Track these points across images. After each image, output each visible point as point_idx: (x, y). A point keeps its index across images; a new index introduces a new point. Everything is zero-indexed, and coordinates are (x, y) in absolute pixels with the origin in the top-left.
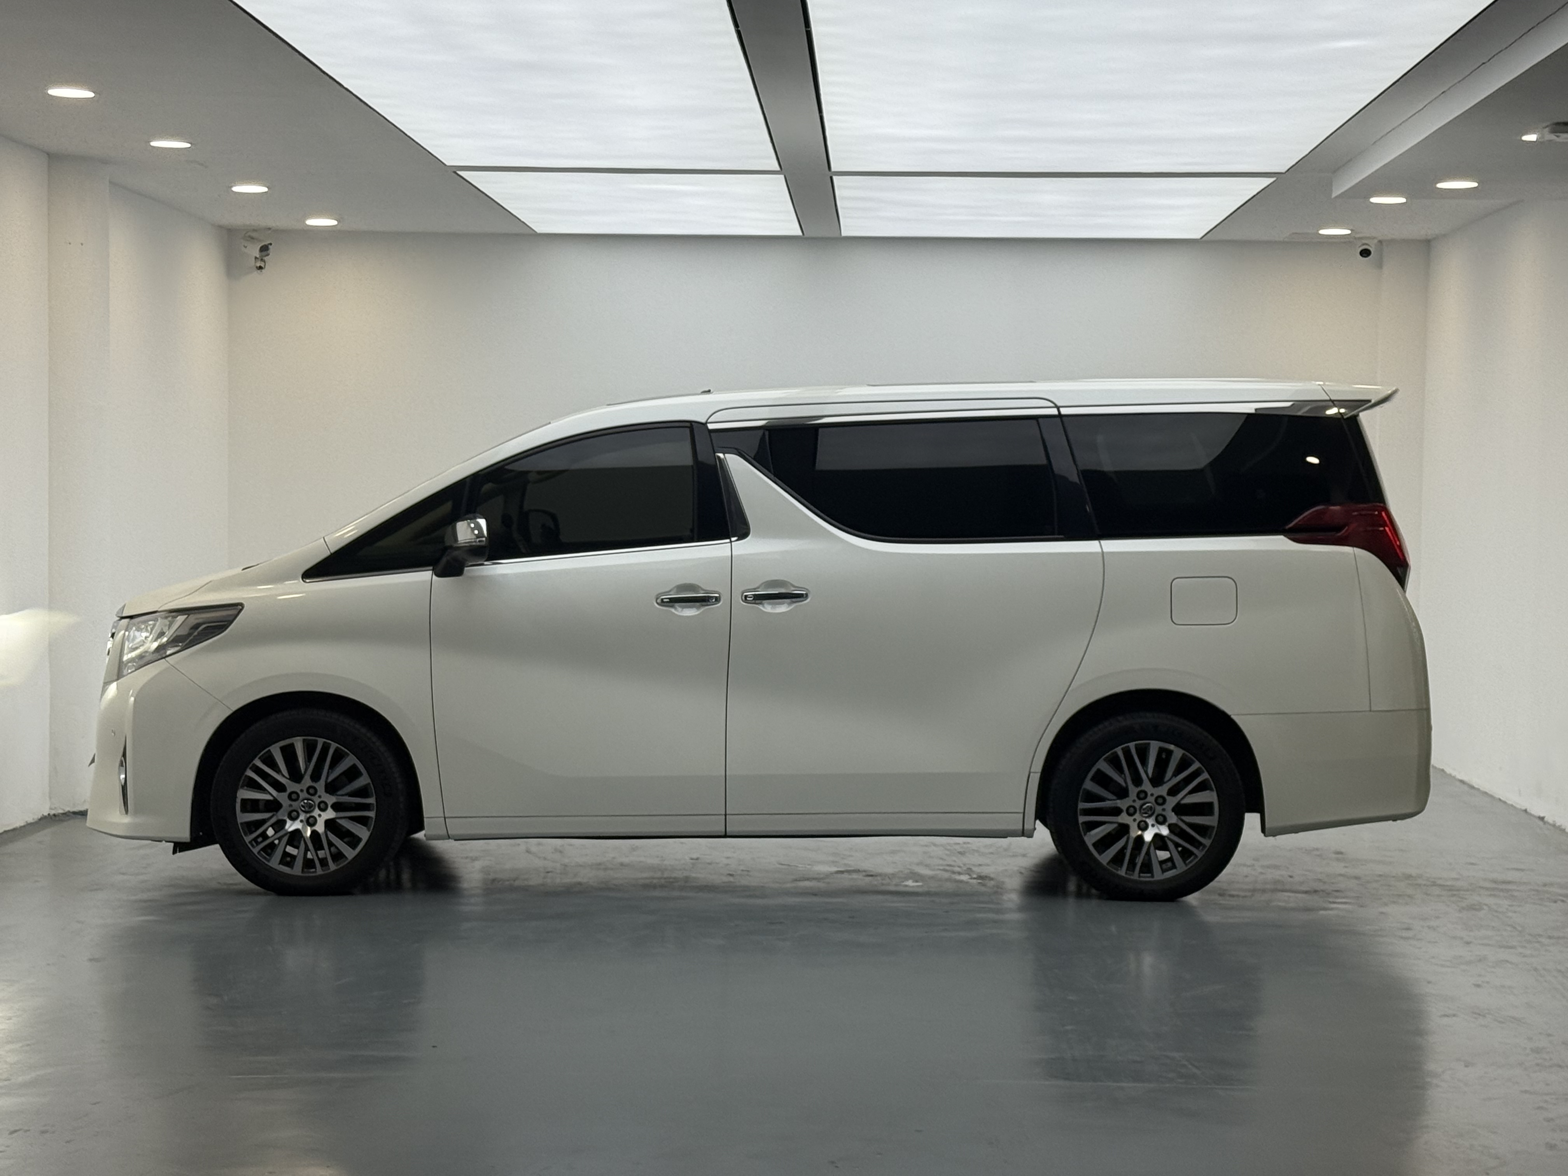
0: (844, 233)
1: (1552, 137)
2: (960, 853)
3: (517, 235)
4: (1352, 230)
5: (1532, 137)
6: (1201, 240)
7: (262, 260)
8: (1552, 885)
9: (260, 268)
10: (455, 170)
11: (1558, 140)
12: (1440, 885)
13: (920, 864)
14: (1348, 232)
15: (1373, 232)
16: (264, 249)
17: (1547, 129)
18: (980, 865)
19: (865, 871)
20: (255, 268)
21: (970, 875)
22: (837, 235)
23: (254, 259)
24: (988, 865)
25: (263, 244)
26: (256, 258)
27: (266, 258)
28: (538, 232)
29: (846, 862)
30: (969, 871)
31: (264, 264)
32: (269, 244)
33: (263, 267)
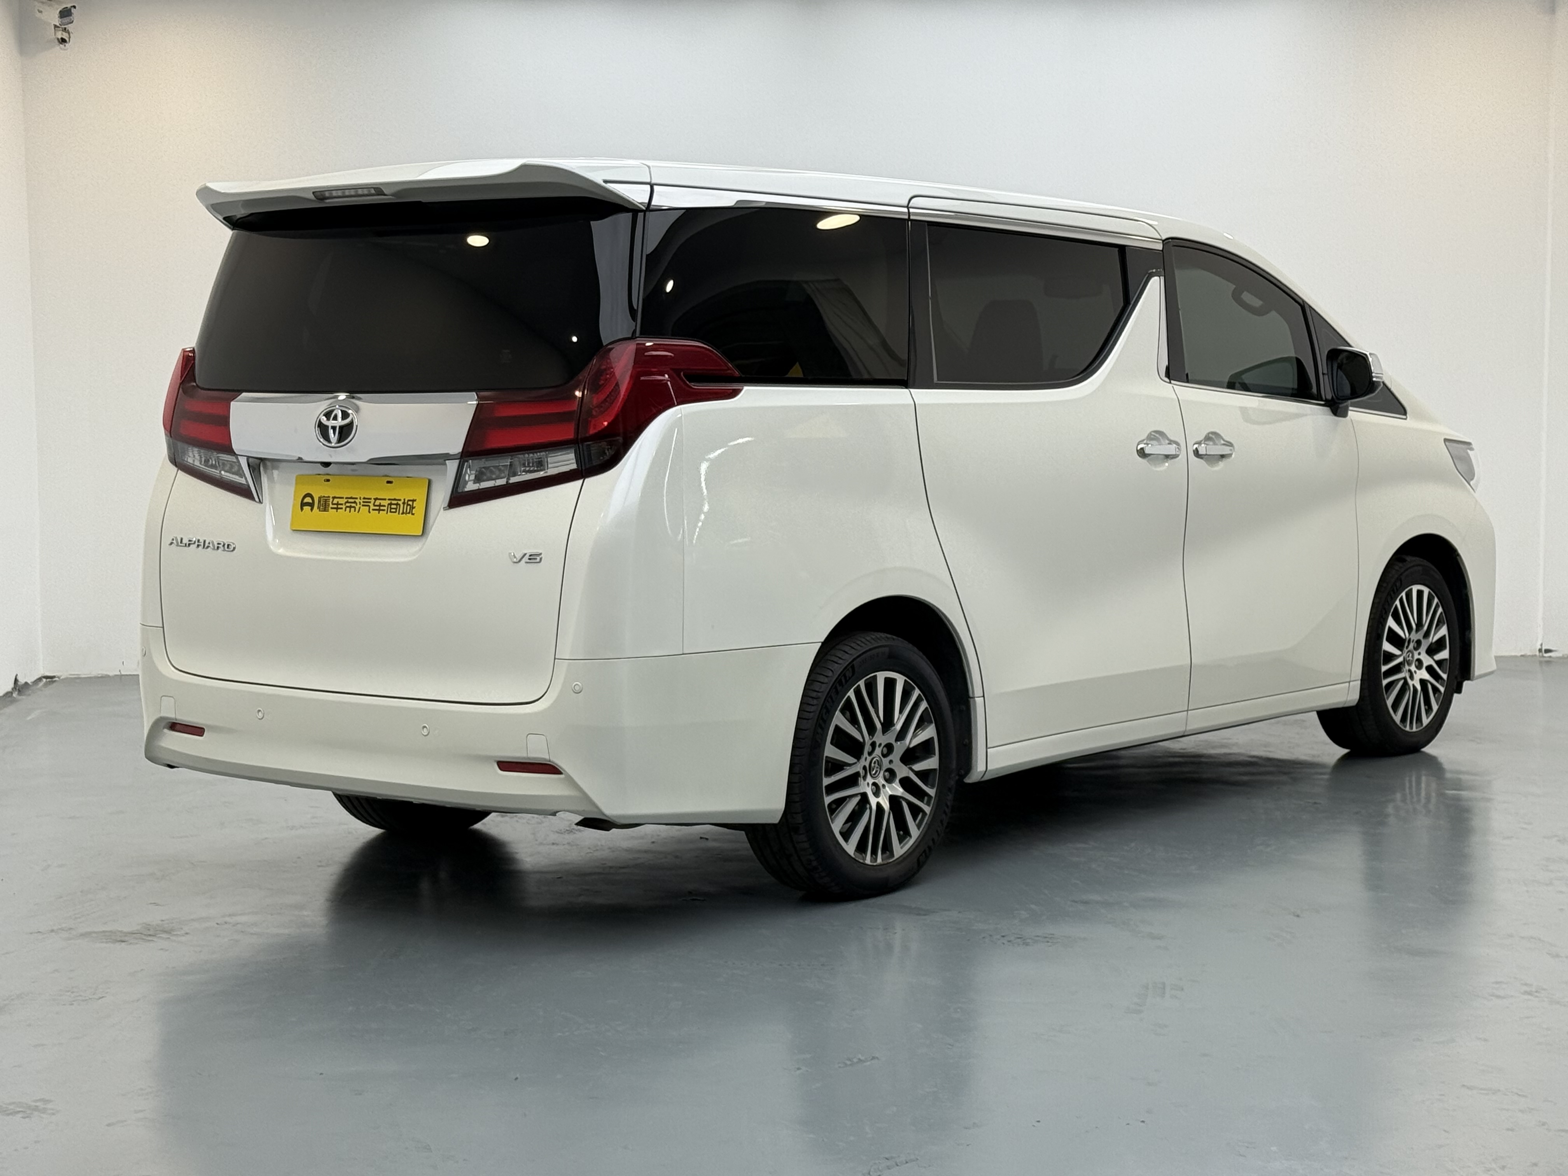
7: (64, 29)
9: (63, 41)
16: (66, 13)
20: (56, 41)
23: (52, 28)
25: (63, 7)
26: (56, 26)
27: (69, 27)
31: (68, 36)
32: (71, 7)
33: (67, 40)
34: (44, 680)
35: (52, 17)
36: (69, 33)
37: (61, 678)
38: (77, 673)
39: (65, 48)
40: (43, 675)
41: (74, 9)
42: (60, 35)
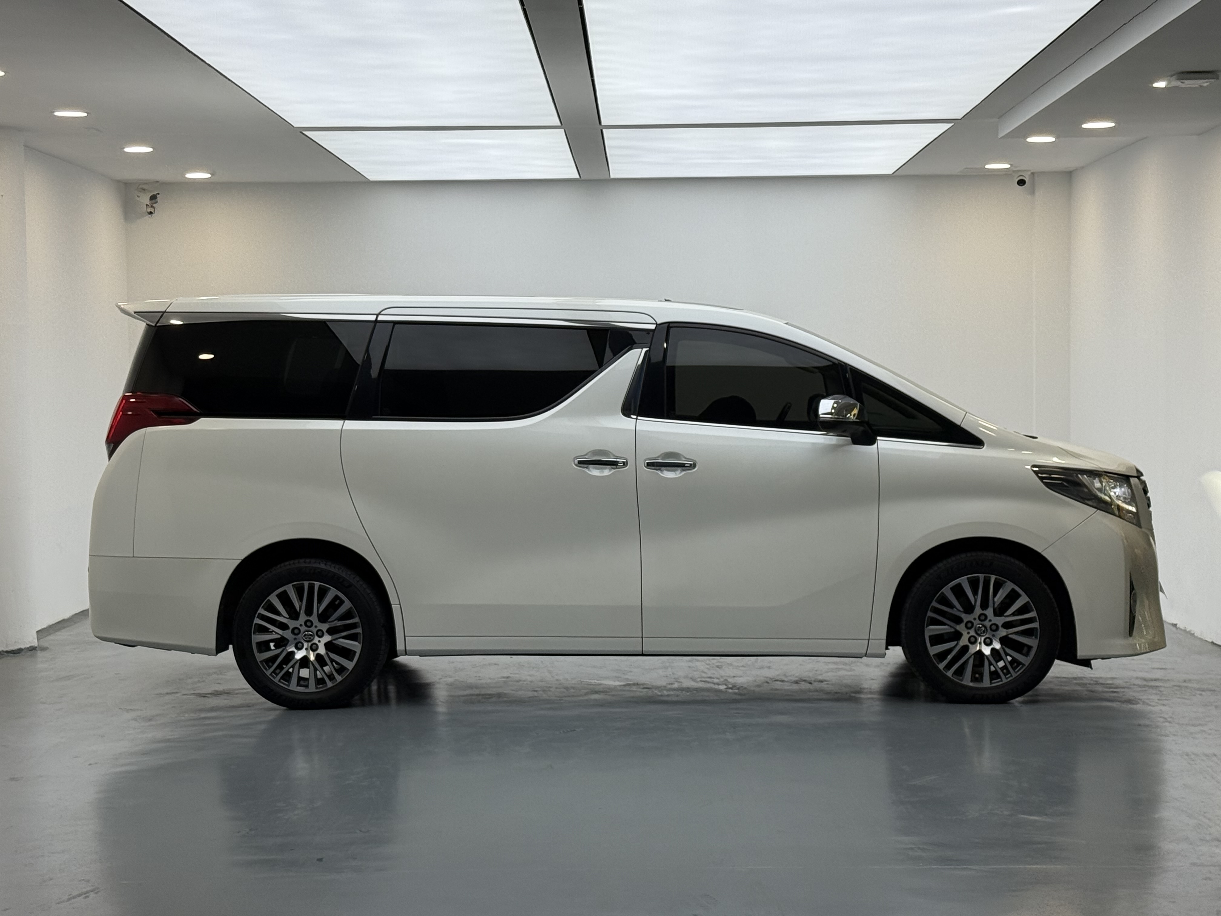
0: (612, 176)
1: (1178, 83)
2: (718, 667)
3: (354, 183)
4: (1011, 165)
5: (1161, 84)
6: (892, 175)
7: (152, 206)
8: (1190, 681)
9: (151, 213)
10: (301, 131)
11: (1183, 86)
12: (1102, 684)
13: (686, 677)
14: (1008, 166)
15: (1028, 166)
16: (153, 198)
17: (1175, 76)
18: (734, 677)
19: (643, 684)
20: (147, 213)
21: (726, 685)
22: (607, 177)
23: (145, 205)
24: (741, 677)
25: (152, 194)
26: (147, 205)
28: (371, 180)
29: (626, 677)
30: (726, 682)
31: (154, 210)
32: (157, 194)
33: (154, 212)
35: (145, 199)
36: (155, 208)
39: (152, 216)
41: (159, 196)
42: (149, 210)
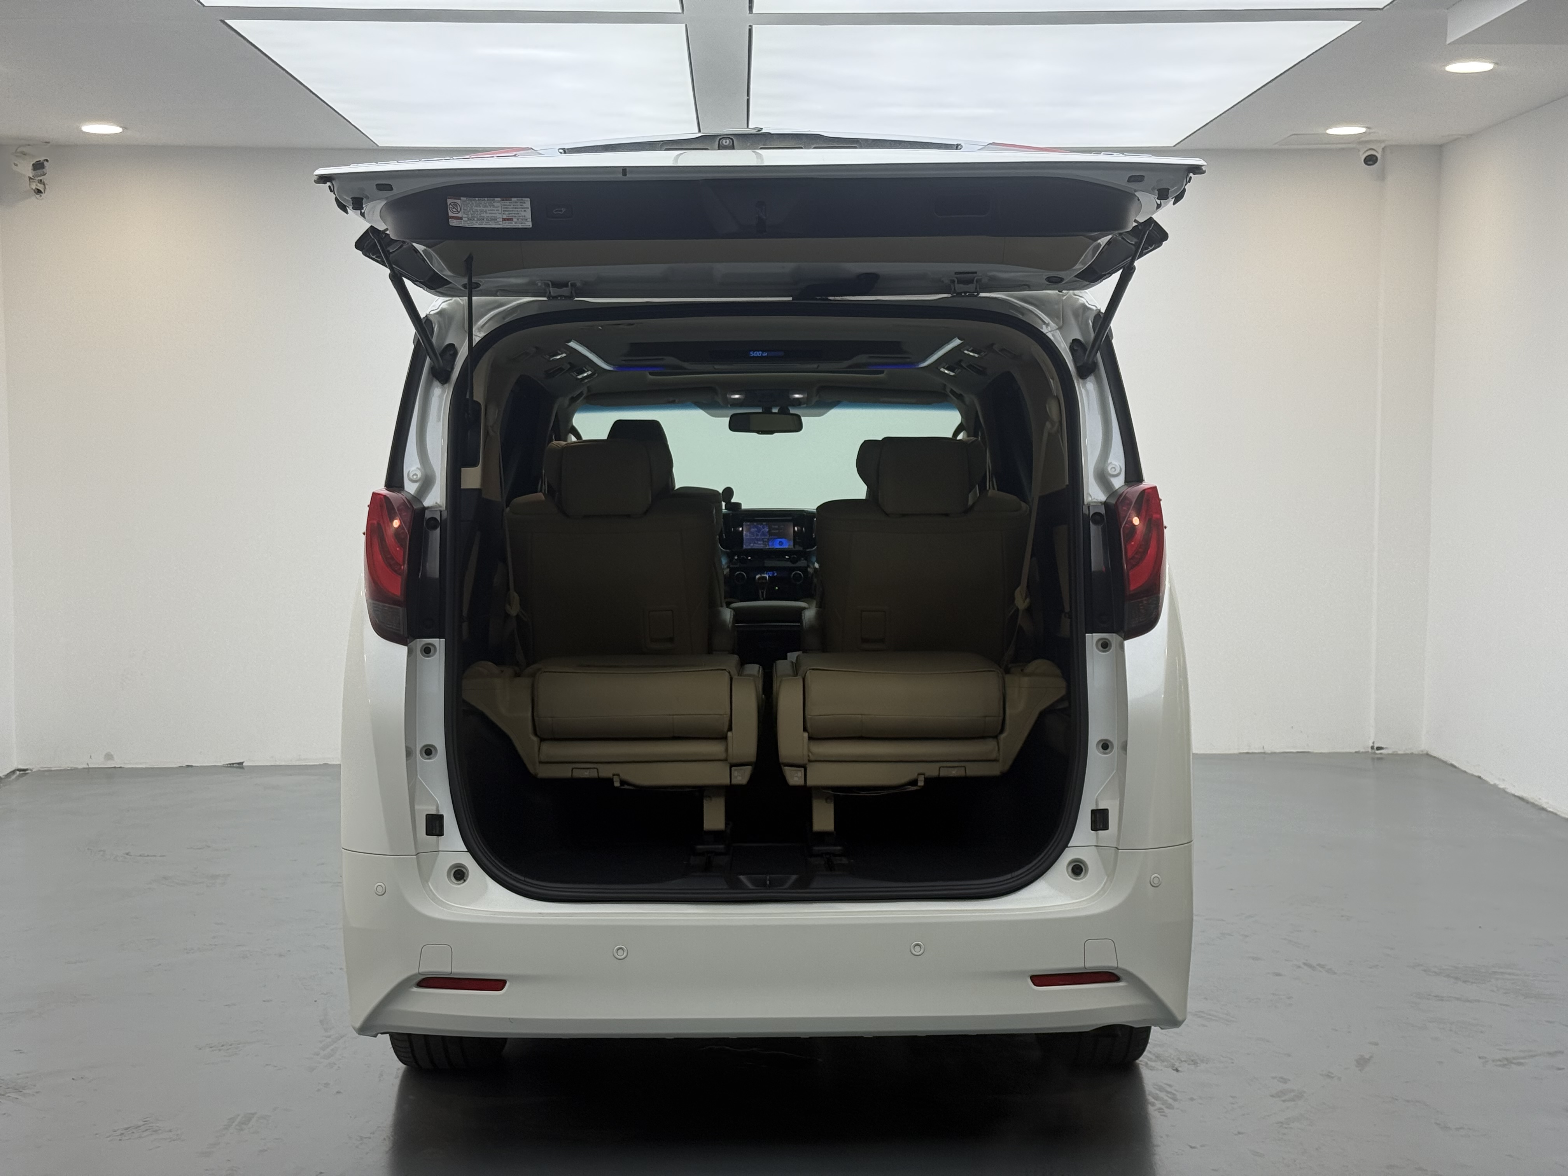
4: (1367, 129)
7: (39, 181)
9: (39, 192)
14: (1363, 130)
16: (38, 166)
20: (32, 192)
23: (27, 181)
25: (37, 160)
26: (30, 178)
27: (43, 179)
28: (380, 145)
31: (44, 187)
32: (44, 160)
33: (43, 191)
34: (18, 772)
35: (27, 170)
36: (44, 185)
37: (34, 770)
38: (49, 766)
39: (41, 198)
40: (17, 768)
41: (47, 163)
42: (35, 186)
